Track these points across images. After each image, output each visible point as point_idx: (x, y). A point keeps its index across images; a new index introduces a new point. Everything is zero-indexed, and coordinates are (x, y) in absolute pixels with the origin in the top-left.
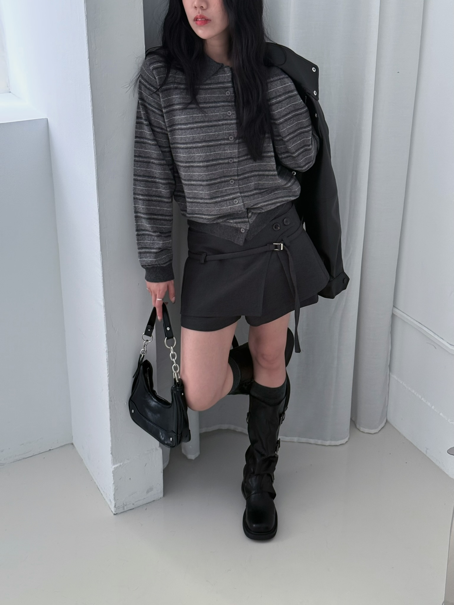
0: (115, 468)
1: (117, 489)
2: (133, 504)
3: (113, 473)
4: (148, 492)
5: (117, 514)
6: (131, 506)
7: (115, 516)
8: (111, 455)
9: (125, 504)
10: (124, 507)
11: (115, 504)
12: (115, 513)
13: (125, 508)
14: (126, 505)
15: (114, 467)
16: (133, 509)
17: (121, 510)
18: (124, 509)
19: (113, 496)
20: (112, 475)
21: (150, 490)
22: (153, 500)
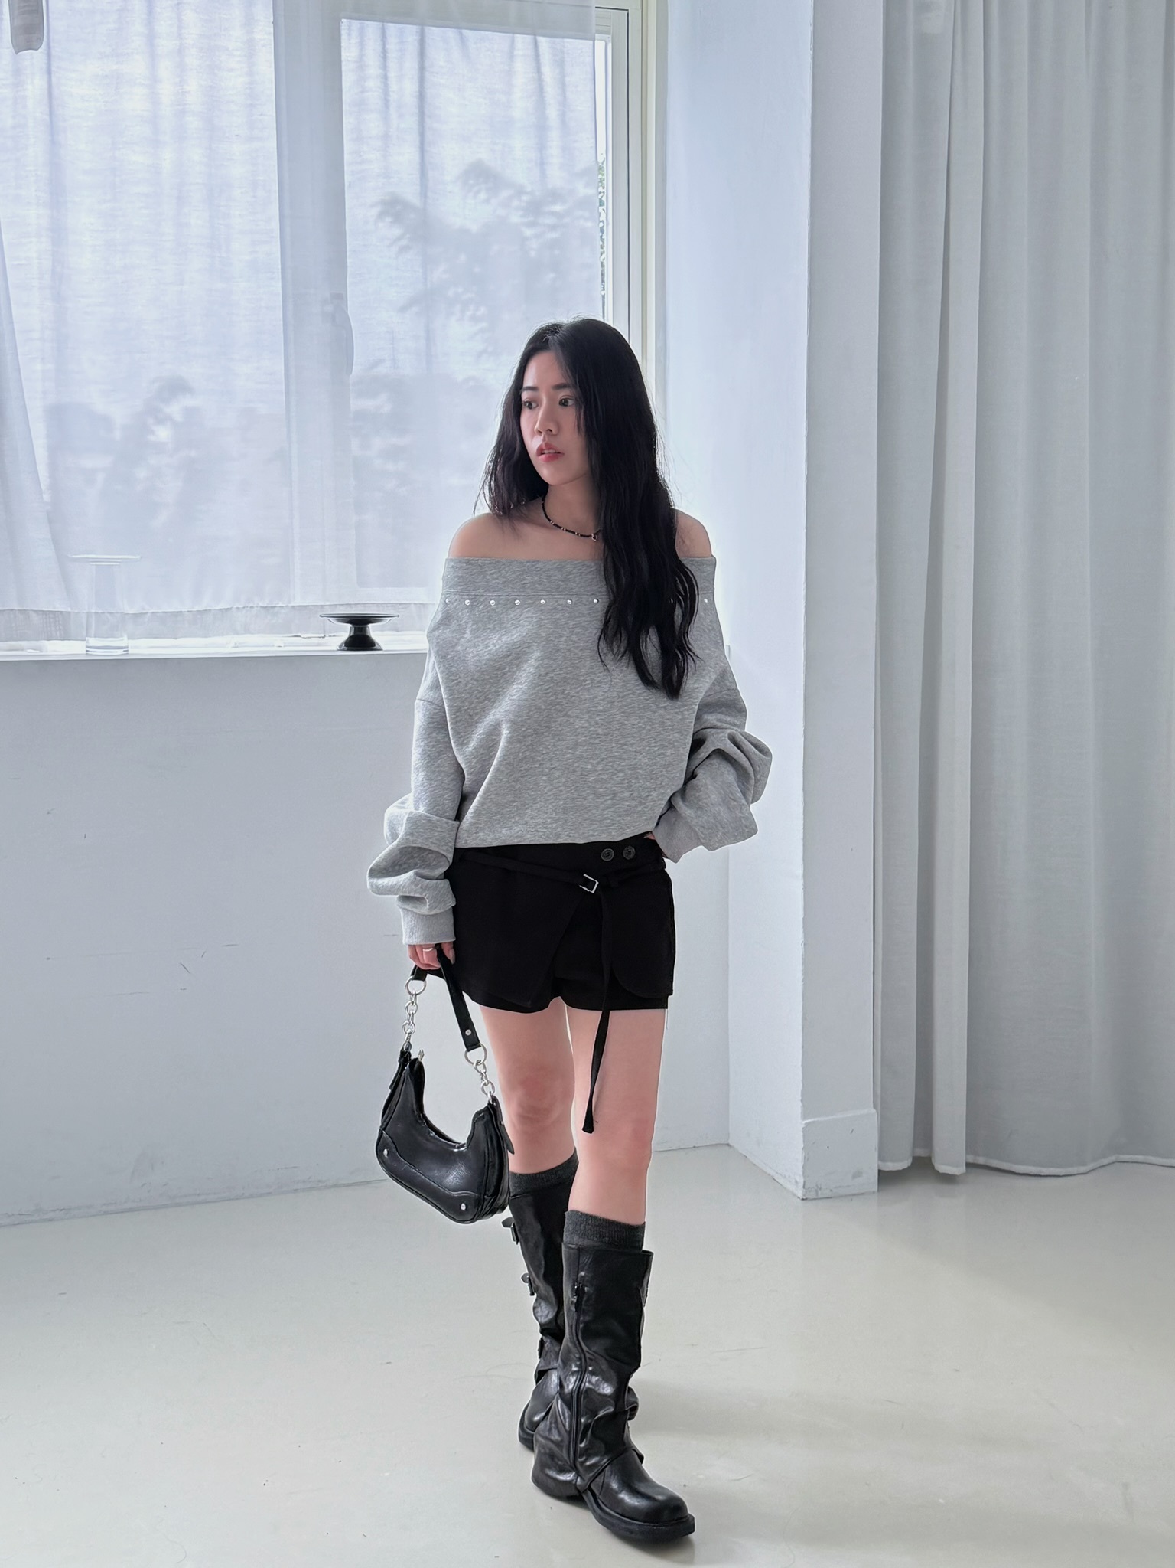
0: (806, 1124)
1: (808, 1159)
2: (831, 1191)
3: (803, 1132)
4: (854, 1176)
5: (806, 1199)
6: (827, 1193)
7: (804, 1201)
8: (800, 1104)
9: (820, 1187)
10: (817, 1191)
11: (804, 1182)
13: (820, 1192)
14: (821, 1189)
15: (805, 1122)
16: (831, 1198)
17: (812, 1195)
18: (817, 1194)
19: (802, 1170)
20: (802, 1134)
21: (857, 1174)
22: (862, 1192)
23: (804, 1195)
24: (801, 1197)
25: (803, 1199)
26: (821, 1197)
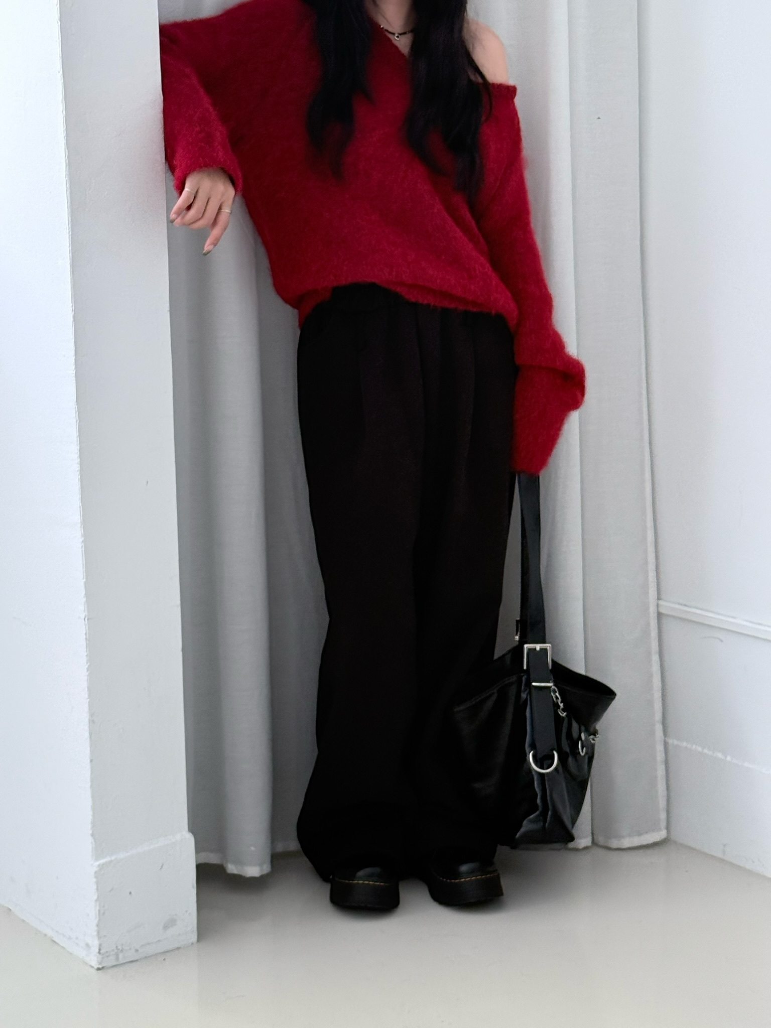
0: (99, 865)
1: (104, 913)
2: (137, 951)
3: (96, 877)
4: (166, 927)
5: (103, 968)
6: (131, 955)
7: (99, 971)
8: (91, 839)
9: (121, 949)
10: (117, 955)
11: (100, 945)
12: (100, 967)
13: (121, 956)
14: (122, 951)
15: (98, 863)
16: (137, 961)
17: (111, 961)
18: (117, 958)
19: (96, 928)
20: (95, 880)
21: (170, 923)
22: (176, 946)
23: (100, 964)
24: (96, 966)
25: (99, 969)
26: (121, 961)
